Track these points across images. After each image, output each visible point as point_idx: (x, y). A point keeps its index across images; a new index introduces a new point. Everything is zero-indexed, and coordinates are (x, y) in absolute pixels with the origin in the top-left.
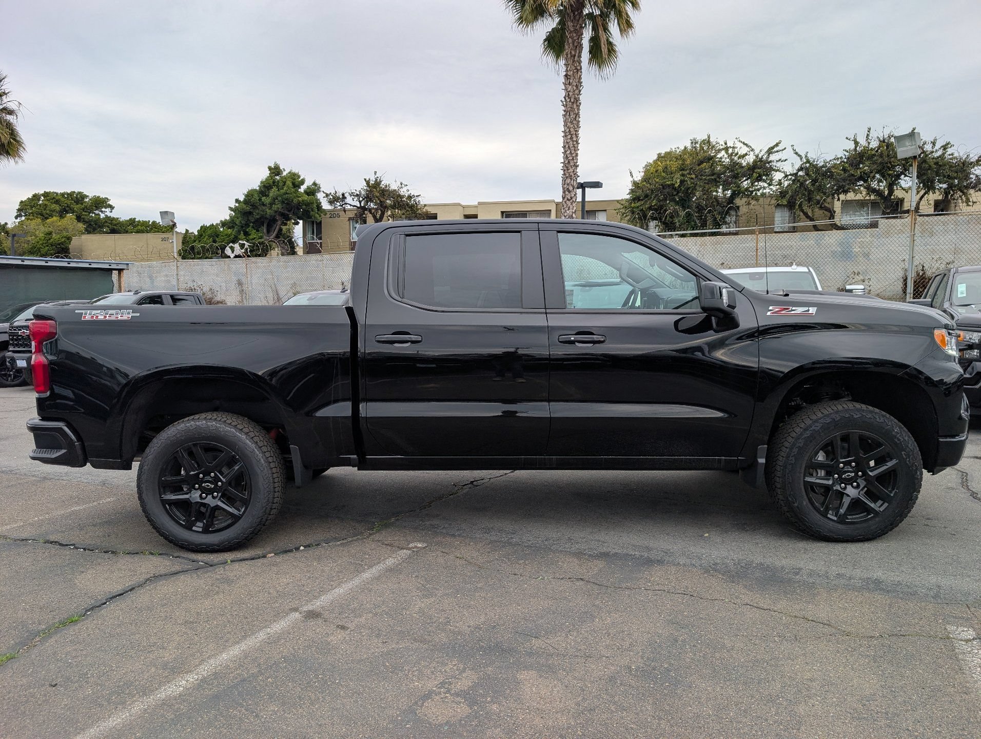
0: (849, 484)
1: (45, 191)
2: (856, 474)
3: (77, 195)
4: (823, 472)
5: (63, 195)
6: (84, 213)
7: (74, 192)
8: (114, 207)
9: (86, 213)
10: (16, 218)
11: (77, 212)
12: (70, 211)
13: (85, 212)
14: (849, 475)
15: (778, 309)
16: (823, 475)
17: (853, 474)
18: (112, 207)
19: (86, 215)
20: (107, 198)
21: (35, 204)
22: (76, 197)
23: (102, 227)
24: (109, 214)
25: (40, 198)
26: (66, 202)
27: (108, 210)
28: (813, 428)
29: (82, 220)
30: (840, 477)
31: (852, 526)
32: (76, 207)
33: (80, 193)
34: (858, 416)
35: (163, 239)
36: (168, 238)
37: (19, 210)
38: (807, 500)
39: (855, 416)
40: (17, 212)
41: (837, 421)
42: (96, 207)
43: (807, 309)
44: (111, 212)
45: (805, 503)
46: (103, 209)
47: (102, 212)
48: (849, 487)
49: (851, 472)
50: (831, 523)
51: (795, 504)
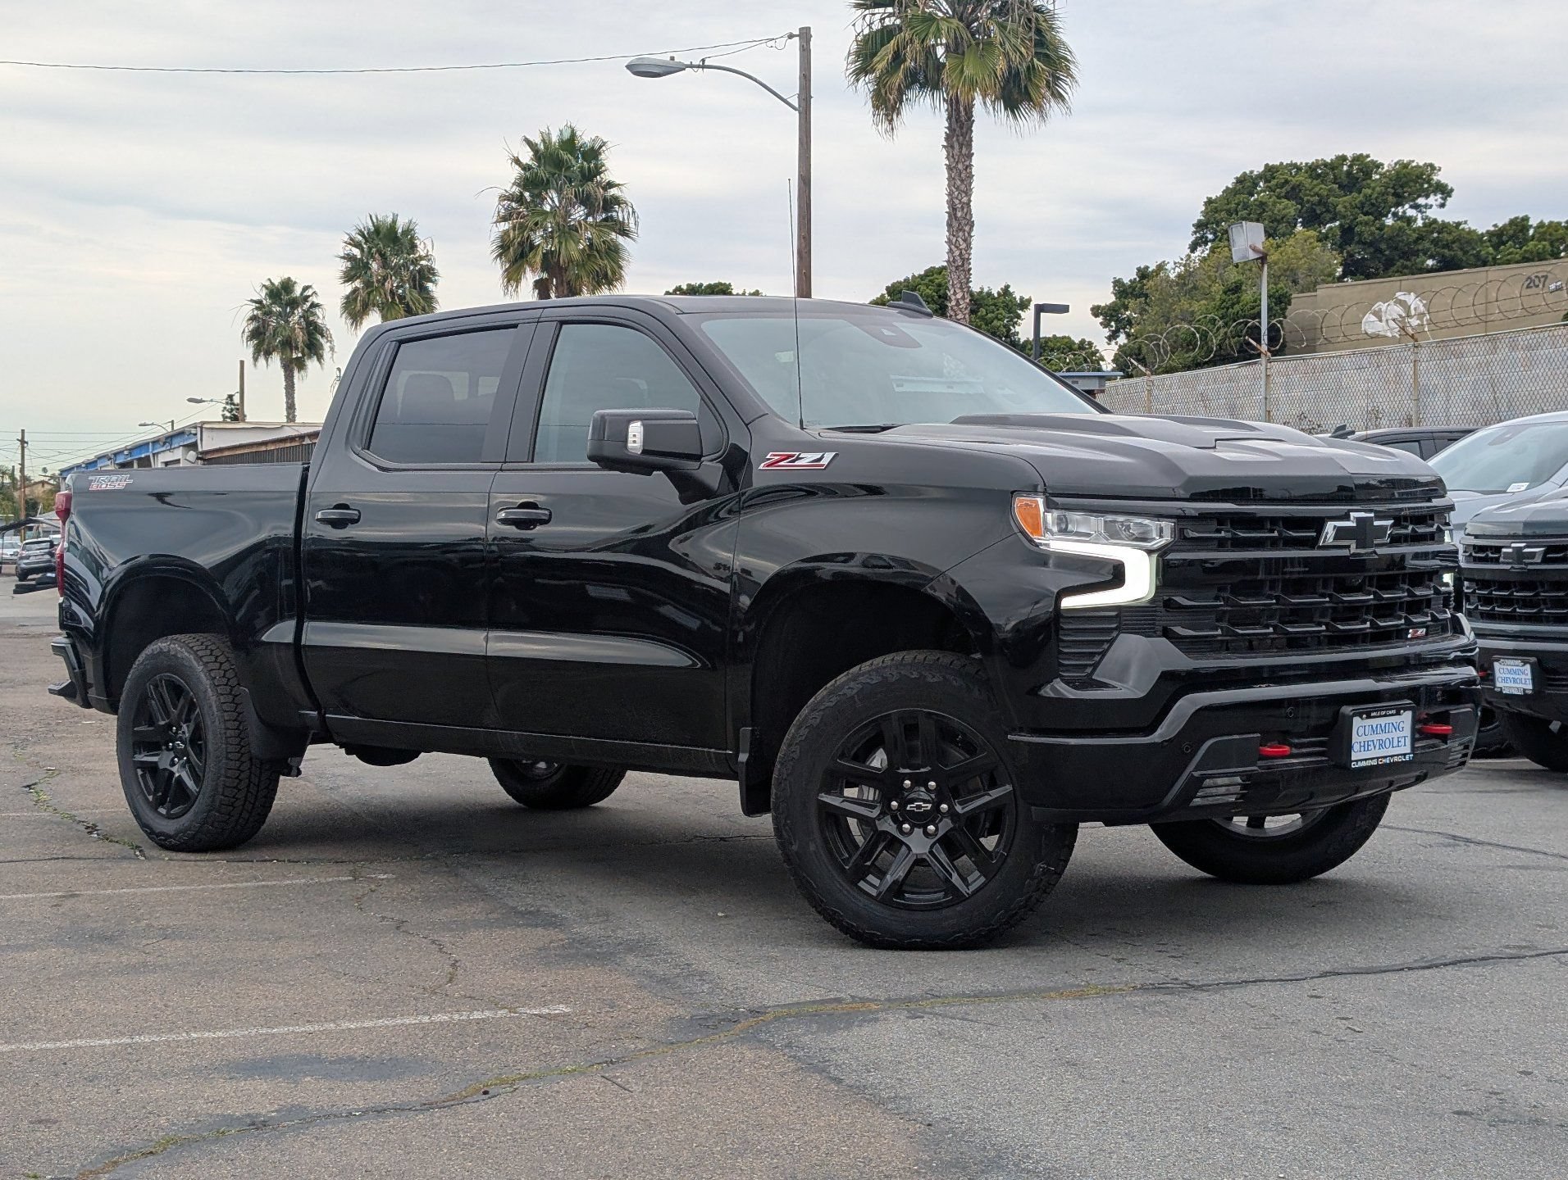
0: (919, 826)
1: (1267, 165)
2: (936, 807)
3: (1351, 166)
4: (872, 790)
5: (1312, 169)
6: (1362, 218)
7: (1343, 158)
8: (1452, 190)
9: (1366, 218)
10: (1193, 248)
11: (1344, 217)
12: (1328, 216)
13: (1366, 214)
14: (919, 807)
15: (777, 458)
16: (871, 798)
17: (930, 806)
18: (1445, 191)
19: (1366, 224)
20: (1431, 165)
21: (1238, 204)
22: (1349, 173)
23: (1408, 254)
24: (1435, 213)
25: (1256, 185)
26: (1316, 189)
27: (1435, 199)
28: (845, 691)
29: (1356, 239)
30: (902, 805)
31: (904, 914)
32: (1343, 202)
33: (1358, 158)
34: (935, 680)
35: (1531, 283)
36: (1546, 277)
37: (1200, 226)
38: (819, 841)
39: (930, 680)
40: (1195, 233)
41: (893, 683)
42: (1396, 195)
43: (818, 455)
44: (1442, 206)
45: (812, 847)
46: (1421, 201)
47: (1416, 207)
48: (918, 831)
49: (925, 801)
50: (863, 900)
51: (794, 847)
